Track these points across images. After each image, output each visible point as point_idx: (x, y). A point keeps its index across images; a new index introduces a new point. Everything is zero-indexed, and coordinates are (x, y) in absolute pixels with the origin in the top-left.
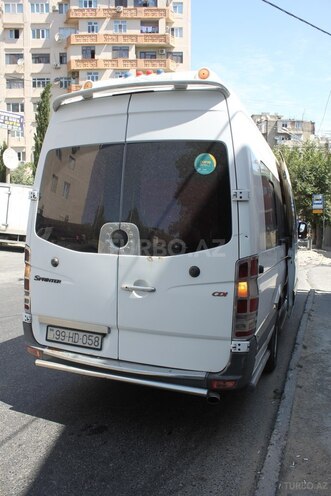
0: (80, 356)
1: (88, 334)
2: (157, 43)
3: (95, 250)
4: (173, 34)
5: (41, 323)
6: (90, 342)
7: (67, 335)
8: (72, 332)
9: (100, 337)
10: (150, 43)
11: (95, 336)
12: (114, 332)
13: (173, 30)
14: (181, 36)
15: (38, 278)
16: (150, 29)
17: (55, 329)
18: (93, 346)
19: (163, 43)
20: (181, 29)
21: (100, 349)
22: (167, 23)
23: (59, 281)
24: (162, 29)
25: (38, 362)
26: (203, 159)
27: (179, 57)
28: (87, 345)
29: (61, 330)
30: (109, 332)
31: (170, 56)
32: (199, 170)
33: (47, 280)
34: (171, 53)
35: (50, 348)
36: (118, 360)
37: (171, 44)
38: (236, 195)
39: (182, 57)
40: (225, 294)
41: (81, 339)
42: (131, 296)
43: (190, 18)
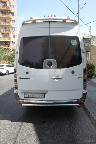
0: (37, 101)
1: (39, 94)
2: (6, 9)
3: (42, 68)
4: (11, 7)
5: (22, 92)
6: (41, 96)
7: (33, 96)
8: (34, 94)
9: (44, 94)
10: (4, 9)
11: (42, 94)
12: (49, 92)
13: (11, 5)
14: (14, 8)
15: (20, 78)
16: (4, 4)
17: (27, 94)
19: (8, 9)
20: (13, 5)
21: (44, 98)
22: (9, 3)
23: (29, 78)
24: (8, 5)
25: (23, 105)
26: (73, 41)
27: (13, 14)
28: (39, 97)
29: (29, 94)
30: (47, 92)
31: (10, 13)
32: (72, 44)
33: (24, 78)
34: (11, 12)
35: (26, 100)
36: (50, 100)
37: (11, 10)
38: (83, 51)
39: (14, 14)
40: (81, 78)
41: (37, 95)
42: (55, 81)
43: (16, 2)
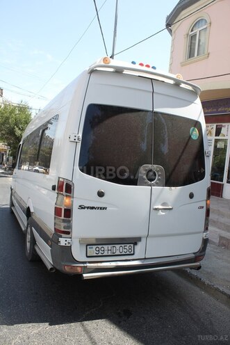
1: (123, 246)
5: (80, 244)
6: (126, 251)
7: (110, 252)
8: (110, 246)
9: (132, 245)
11: (128, 245)
12: (143, 240)
17: (94, 247)
18: (128, 253)
21: (133, 254)
23: (105, 208)
25: (85, 275)
26: (193, 130)
29: (100, 246)
30: (140, 241)
32: (192, 137)
33: (92, 208)
35: (90, 262)
36: (145, 258)
40: (203, 207)
41: (118, 249)
42: (158, 214)
